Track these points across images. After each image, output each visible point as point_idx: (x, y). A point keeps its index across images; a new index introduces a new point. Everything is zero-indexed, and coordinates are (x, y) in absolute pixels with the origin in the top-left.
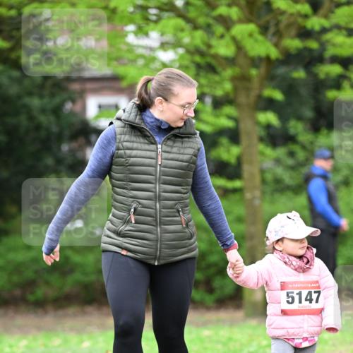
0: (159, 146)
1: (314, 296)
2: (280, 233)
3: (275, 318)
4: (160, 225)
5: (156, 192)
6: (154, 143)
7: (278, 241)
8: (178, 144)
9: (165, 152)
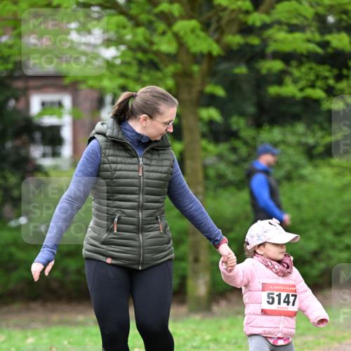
0: (141, 159)
1: (292, 299)
2: (262, 238)
3: (254, 317)
4: (142, 232)
5: (139, 202)
6: (136, 156)
7: (259, 245)
8: (156, 157)
9: (146, 164)
